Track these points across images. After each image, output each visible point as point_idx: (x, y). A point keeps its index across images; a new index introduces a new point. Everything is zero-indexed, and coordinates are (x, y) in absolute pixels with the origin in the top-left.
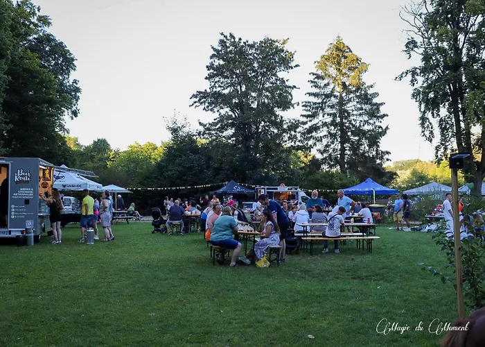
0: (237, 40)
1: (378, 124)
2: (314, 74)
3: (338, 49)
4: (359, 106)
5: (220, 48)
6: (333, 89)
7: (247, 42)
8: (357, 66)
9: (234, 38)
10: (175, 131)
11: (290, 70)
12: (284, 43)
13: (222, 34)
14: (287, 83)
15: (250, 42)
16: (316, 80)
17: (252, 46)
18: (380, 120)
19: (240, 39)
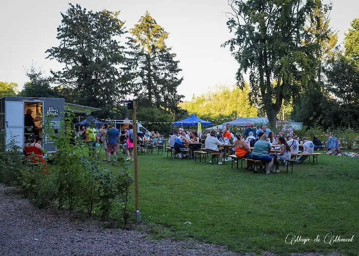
0: (82, 9)
1: (174, 76)
2: (129, 38)
3: (147, 21)
4: (161, 63)
5: (67, 15)
6: (143, 50)
7: (92, 11)
8: (160, 33)
9: (80, 8)
10: (33, 77)
11: (121, 35)
12: (116, 15)
13: (70, 4)
14: (119, 44)
15: (94, 13)
16: (130, 42)
17: (94, 16)
18: (176, 73)
19: (85, 9)
